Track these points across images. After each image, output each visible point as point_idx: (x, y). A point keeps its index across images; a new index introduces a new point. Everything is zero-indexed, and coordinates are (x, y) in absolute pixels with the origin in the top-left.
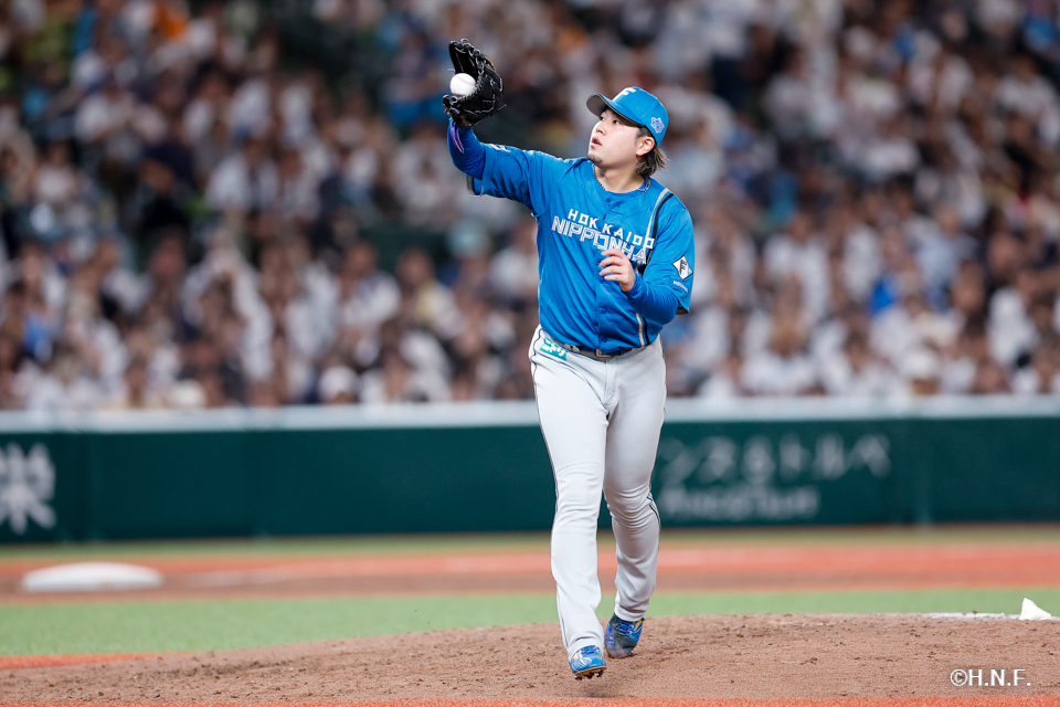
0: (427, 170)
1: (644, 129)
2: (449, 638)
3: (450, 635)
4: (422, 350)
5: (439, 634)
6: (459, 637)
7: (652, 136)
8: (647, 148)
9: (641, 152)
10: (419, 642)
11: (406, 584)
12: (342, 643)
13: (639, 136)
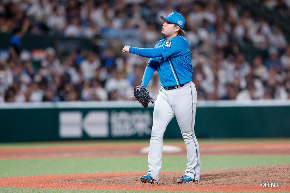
0: (259, 31)
1: (176, 24)
2: (264, 168)
3: (264, 167)
4: (258, 84)
5: (261, 167)
6: (267, 168)
7: (179, 26)
8: (178, 30)
9: (176, 31)
10: (256, 169)
11: (252, 152)
12: (233, 169)
13: (175, 27)
